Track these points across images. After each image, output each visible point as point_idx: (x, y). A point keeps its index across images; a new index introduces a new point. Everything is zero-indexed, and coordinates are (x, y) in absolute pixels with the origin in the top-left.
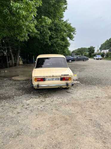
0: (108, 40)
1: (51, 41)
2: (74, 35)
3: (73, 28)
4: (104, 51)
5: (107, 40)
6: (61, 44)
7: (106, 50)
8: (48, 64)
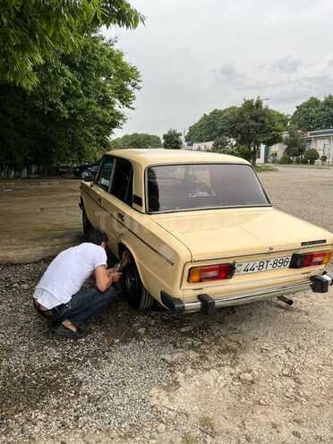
0: (208, 114)
1: (68, 103)
2: (136, 92)
3: (132, 70)
4: (200, 144)
5: (205, 115)
6: (101, 116)
7: (204, 144)
8: (200, 194)
